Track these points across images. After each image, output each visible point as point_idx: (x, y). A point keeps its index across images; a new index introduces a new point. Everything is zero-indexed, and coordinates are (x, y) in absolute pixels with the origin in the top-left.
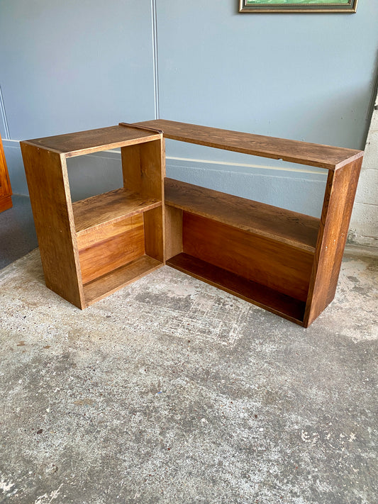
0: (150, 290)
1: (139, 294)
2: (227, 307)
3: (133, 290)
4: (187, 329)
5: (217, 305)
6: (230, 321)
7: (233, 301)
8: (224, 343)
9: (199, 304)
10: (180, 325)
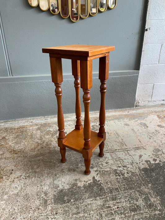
0: (61, 187)
1: (54, 196)
2: (126, 175)
3: (46, 194)
4: (121, 214)
5: (118, 177)
6: (140, 188)
7: (125, 168)
8: (157, 212)
9: (107, 183)
10: (113, 212)
